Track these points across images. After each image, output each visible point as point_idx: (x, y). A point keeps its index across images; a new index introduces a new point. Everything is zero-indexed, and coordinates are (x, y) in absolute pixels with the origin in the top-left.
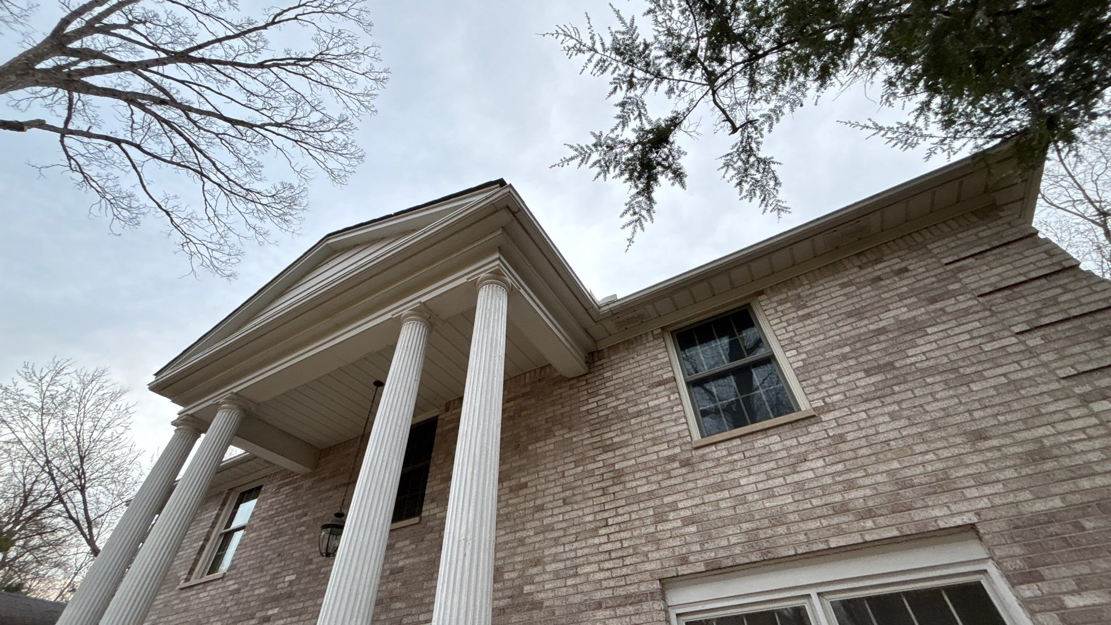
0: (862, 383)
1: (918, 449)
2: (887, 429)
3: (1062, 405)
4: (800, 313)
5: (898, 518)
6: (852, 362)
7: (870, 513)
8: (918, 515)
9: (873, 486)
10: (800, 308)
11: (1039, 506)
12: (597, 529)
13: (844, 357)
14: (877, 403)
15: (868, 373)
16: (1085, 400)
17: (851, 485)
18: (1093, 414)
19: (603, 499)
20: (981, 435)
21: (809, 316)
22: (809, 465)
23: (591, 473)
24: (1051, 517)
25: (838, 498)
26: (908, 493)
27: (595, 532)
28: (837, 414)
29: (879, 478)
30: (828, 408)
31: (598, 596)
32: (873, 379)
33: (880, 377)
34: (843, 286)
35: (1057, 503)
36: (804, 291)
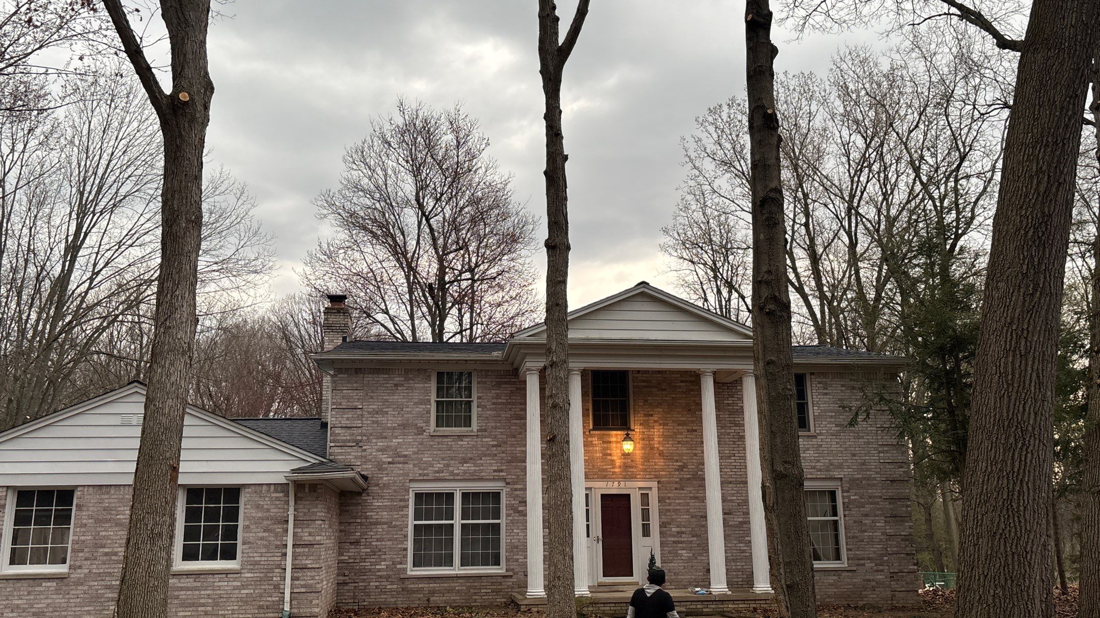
0: (833, 429)
1: (839, 455)
2: (834, 447)
3: (874, 452)
4: (825, 391)
5: (826, 473)
6: (833, 420)
7: (820, 470)
8: (831, 473)
9: (824, 463)
10: (826, 389)
11: (857, 476)
12: (730, 457)
13: (831, 417)
14: (834, 437)
15: (837, 426)
16: (879, 452)
17: (818, 461)
18: (879, 456)
19: (734, 446)
20: (854, 455)
21: (826, 394)
22: (808, 452)
23: (729, 434)
24: (858, 479)
25: (814, 464)
26: (832, 467)
27: (729, 457)
28: (822, 437)
29: (827, 461)
30: (821, 434)
31: (730, 480)
32: (836, 429)
33: (839, 429)
34: (842, 386)
35: (861, 476)
36: (828, 381)
